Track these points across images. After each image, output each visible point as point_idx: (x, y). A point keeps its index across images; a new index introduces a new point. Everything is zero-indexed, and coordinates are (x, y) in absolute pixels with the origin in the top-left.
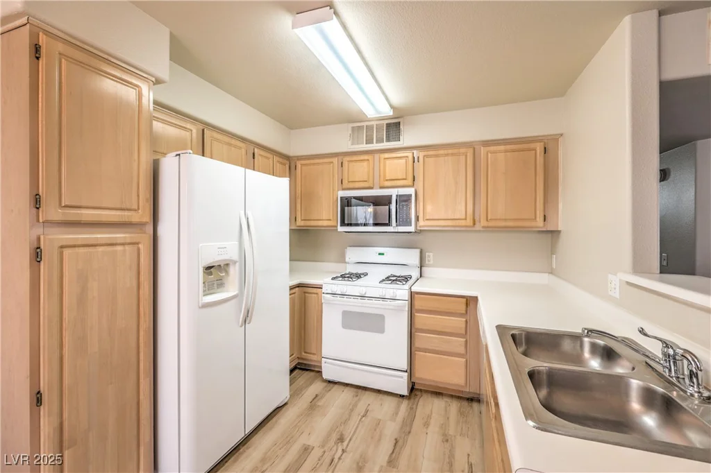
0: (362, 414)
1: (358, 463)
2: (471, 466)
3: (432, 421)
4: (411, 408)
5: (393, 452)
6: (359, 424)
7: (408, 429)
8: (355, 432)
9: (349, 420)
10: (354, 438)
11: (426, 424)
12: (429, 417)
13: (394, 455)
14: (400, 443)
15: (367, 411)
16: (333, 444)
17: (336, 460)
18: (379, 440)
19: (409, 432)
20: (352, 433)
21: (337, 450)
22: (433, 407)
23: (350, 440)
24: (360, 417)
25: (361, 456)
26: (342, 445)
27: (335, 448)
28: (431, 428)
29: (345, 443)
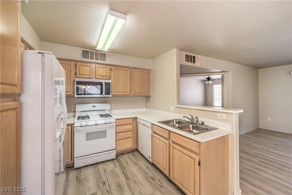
0: (104, 172)
1: (117, 186)
2: (146, 167)
3: (128, 162)
4: (119, 162)
5: (125, 176)
6: (106, 176)
7: (124, 168)
8: (107, 178)
9: (101, 176)
10: (109, 180)
11: (127, 163)
12: (126, 161)
13: (126, 177)
14: (125, 172)
15: (105, 170)
16: (103, 186)
17: (109, 190)
18: (118, 175)
19: (125, 168)
20: (106, 179)
21: (106, 187)
22: (125, 158)
23: (108, 182)
24: (104, 173)
25: (116, 183)
26: (107, 185)
27: (105, 187)
28: (129, 163)
29: (107, 183)
